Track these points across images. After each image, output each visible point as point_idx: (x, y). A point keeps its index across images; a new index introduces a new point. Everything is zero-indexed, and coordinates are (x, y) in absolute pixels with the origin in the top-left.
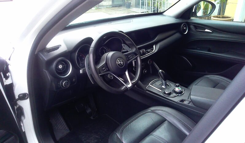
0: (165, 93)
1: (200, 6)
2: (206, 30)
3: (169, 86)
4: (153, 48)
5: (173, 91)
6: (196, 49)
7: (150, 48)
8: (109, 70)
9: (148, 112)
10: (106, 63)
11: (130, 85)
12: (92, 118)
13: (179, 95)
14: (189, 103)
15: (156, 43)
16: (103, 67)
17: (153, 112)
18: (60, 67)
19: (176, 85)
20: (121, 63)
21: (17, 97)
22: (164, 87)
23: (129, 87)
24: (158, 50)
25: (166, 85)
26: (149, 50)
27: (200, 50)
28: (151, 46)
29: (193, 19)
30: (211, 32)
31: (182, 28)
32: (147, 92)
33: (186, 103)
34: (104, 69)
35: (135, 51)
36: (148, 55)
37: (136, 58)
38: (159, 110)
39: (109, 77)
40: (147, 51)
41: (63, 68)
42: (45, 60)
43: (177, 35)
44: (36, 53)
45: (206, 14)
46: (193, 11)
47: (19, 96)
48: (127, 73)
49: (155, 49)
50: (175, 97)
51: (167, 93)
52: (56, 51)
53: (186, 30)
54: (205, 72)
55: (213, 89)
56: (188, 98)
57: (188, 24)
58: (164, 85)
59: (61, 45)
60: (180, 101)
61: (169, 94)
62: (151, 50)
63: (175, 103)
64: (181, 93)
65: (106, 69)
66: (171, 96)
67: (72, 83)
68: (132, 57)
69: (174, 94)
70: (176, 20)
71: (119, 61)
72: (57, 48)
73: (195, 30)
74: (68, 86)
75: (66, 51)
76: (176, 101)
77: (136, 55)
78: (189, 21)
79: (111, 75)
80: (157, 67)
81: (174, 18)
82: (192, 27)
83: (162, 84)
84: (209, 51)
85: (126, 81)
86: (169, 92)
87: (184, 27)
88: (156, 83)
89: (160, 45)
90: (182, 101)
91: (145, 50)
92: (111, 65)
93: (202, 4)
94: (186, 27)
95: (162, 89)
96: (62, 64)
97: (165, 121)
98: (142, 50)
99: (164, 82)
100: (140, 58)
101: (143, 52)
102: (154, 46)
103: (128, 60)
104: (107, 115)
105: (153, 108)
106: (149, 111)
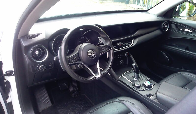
0: (134, 86)
1: (185, 7)
2: (186, 30)
3: (140, 79)
4: (131, 42)
5: (143, 85)
6: (175, 46)
7: (128, 42)
8: (80, 60)
9: (116, 102)
10: (78, 53)
11: (99, 76)
12: (73, 97)
13: (148, 89)
14: (155, 99)
15: (135, 38)
16: (74, 57)
17: (120, 102)
18: (37, 52)
19: (147, 79)
20: (92, 55)
21: (4, 73)
22: (135, 79)
23: (98, 77)
24: (136, 44)
25: (138, 77)
26: (126, 44)
27: (178, 47)
28: (129, 40)
30: (191, 32)
31: (163, 26)
32: (119, 82)
33: (152, 98)
34: (75, 59)
35: (109, 44)
36: (125, 48)
37: (109, 51)
38: (126, 101)
39: (79, 66)
40: (124, 44)
41: (39, 54)
42: (24, 46)
43: (158, 32)
44: (18, 39)
45: (190, 14)
46: (177, 11)
47: (6, 72)
48: (98, 64)
49: (134, 43)
50: (144, 90)
51: (136, 85)
52: (35, 38)
53: (167, 27)
54: (181, 69)
55: (181, 88)
56: (155, 94)
57: (170, 23)
58: (136, 78)
59: (41, 33)
60: (147, 96)
61: (139, 87)
62: (129, 44)
63: (142, 97)
64: (150, 87)
65: (77, 59)
66: (140, 89)
67: (48, 67)
68: (105, 49)
69: (144, 88)
70: (158, 18)
71: (90, 52)
72: (37, 35)
73: (175, 29)
74: (44, 70)
75: (44, 39)
76: (144, 95)
77: (109, 48)
78: (170, 20)
79: (81, 64)
80: (133, 59)
81: (157, 16)
82: (173, 25)
83: (134, 76)
84: (187, 49)
85: (96, 72)
86: (139, 85)
87: (165, 25)
88: (129, 75)
89: (138, 40)
90: (149, 96)
91: (123, 43)
92: (82, 55)
93: (187, 5)
94: (167, 25)
95: (133, 81)
96: (39, 51)
97: (130, 112)
98: (120, 43)
99: (136, 74)
100: (113, 51)
101: (121, 45)
102: (133, 41)
103: (101, 53)
104: (85, 95)
105: (121, 98)
106: (118, 100)
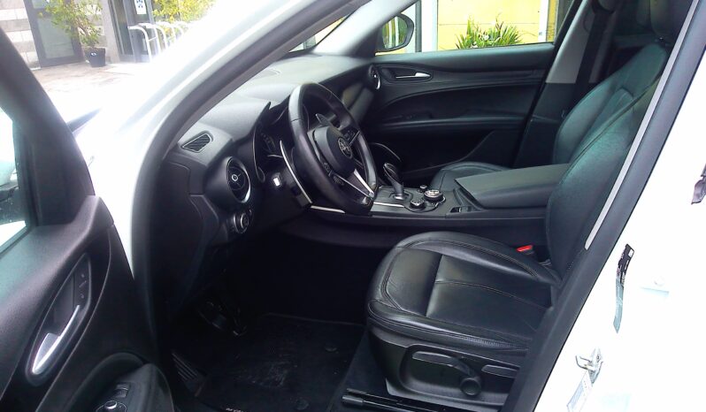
0: (412, 206)
2: (418, 75)
5: (425, 200)
13: (441, 203)
14: (470, 211)
18: (235, 178)
19: (422, 189)
20: (347, 149)
22: (400, 198)
29: (381, 55)
30: (429, 76)
32: (374, 216)
33: (464, 211)
34: (327, 166)
41: (241, 180)
42: (205, 167)
50: (436, 208)
51: (418, 204)
53: (376, 80)
57: (377, 68)
58: (399, 195)
59: (207, 132)
60: (452, 212)
61: (422, 207)
63: (444, 219)
64: (440, 199)
66: (428, 208)
69: (432, 204)
71: (342, 144)
73: (393, 79)
75: (231, 140)
76: (444, 215)
77: (355, 131)
82: (385, 72)
83: (393, 195)
87: (374, 75)
90: (455, 210)
95: (399, 202)
97: (441, 257)
99: (398, 187)
